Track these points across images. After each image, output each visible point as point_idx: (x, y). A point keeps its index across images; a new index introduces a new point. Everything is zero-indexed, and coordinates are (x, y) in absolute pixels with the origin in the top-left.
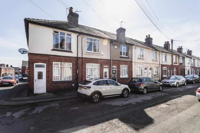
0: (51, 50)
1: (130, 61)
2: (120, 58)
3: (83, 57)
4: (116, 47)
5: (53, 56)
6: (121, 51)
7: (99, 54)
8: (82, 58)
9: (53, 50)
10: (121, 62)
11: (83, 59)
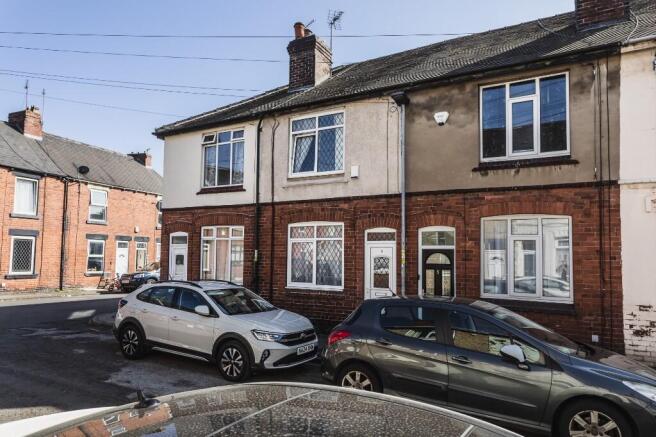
0: (198, 194)
1: (591, 180)
2: (478, 175)
3: (276, 199)
4: (441, 116)
5: (202, 211)
6: (496, 126)
7: (339, 179)
8: (273, 204)
9: (204, 191)
10: (488, 197)
11: (276, 207)
